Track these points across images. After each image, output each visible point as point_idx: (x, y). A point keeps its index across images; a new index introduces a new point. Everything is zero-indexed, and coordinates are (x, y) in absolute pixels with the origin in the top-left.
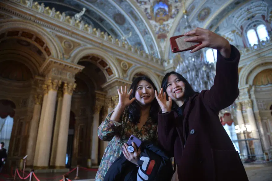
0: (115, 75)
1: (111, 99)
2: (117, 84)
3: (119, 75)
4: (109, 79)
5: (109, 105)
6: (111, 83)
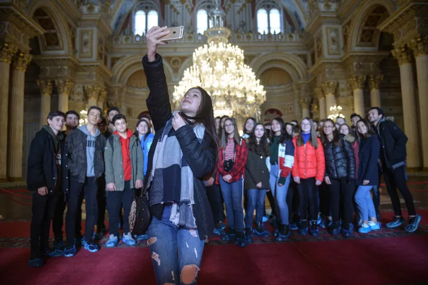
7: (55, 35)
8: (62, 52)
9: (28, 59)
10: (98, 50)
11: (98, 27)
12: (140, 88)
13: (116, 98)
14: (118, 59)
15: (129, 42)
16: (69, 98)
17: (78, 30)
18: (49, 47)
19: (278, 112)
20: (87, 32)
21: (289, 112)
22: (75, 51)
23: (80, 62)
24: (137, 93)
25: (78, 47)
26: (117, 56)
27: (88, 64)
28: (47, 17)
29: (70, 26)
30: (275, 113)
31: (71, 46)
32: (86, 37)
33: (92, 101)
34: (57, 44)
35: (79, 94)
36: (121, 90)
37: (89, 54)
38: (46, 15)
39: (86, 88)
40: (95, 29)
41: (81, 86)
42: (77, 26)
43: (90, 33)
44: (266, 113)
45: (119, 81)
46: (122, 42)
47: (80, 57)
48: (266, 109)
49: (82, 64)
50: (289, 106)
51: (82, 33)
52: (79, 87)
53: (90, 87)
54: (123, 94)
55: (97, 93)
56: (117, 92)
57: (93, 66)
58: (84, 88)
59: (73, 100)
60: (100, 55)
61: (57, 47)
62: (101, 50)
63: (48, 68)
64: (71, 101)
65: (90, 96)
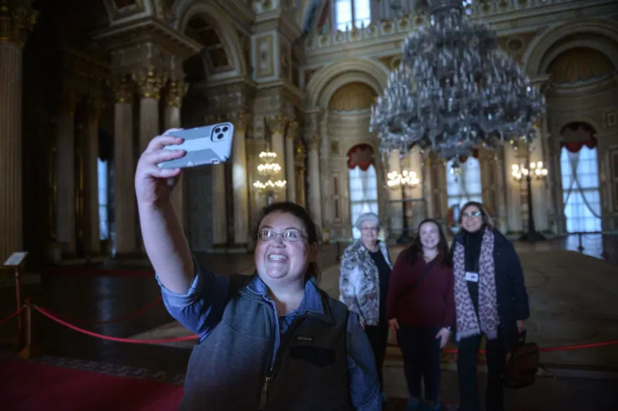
0: (143, 10)
1: (129, 76)
2: (148, 36)
3: (154, 10)
4: (118, 17)
5: (118, 94)
6: (130, 32)
7: (222, 50)
8: (233, 74)
9: (183, 88)
10: (282, 64)
11: (279, 30)
12: (348, 111)
13: (314, 128)
14: (313, 71)
15: (328, 44)
16: (246, 137)
17: (253, 38)
18: (217, 69)
19: (588, 128)
20: (264, 39)
21: (610, 124)
22: (250, 70)
23: (257, 84)
24: (343, 118)
25: (254, 63)
26: (312, 67)
27: (268, 85)
28: (207, 28)
29: (240, 35)
30: (581, 130)
31: (243, 62)
32: (264, 47)
33: (277, 138)
34: (226, 63)
35: (259, 129)
36: (320, 117)
37: (269, 71)
38: (207, 25)
39: (267, 120)
40: (274, 33)
41: (262, 117)
42: (252, 33)
43: (269, 38)
44: (563, 131)
45: (318, 104)
46: (317, 46)
47: (257, 77)
48: (564, 124)
49: (259, 87)
50: (610, 114)
51: (259, 42)
52: (259, 120)
53: (273, 118)
54: (324, 123)
55: (282, 125)
56: (314, 121)
57: (274, 87)
58: (265, 119)
59: (252, 138)
60: (284, 70)
61: (226, 67)
62: (286, 62)
63: (217, 98)
64: (249, 141)
65: (273, 130)
